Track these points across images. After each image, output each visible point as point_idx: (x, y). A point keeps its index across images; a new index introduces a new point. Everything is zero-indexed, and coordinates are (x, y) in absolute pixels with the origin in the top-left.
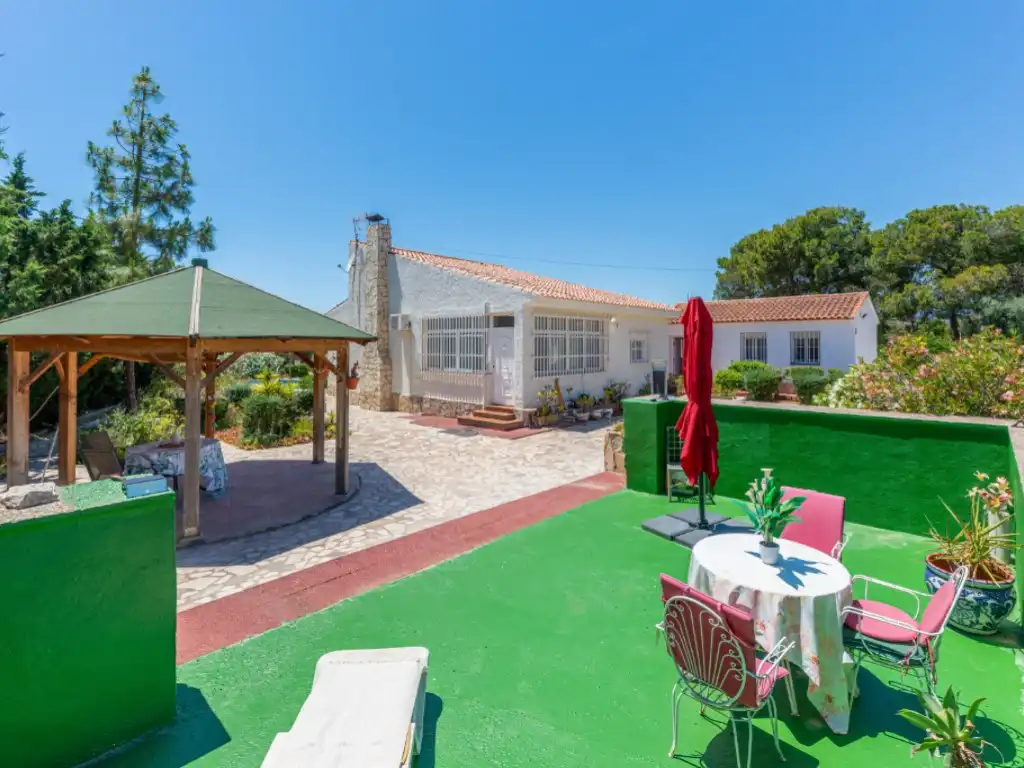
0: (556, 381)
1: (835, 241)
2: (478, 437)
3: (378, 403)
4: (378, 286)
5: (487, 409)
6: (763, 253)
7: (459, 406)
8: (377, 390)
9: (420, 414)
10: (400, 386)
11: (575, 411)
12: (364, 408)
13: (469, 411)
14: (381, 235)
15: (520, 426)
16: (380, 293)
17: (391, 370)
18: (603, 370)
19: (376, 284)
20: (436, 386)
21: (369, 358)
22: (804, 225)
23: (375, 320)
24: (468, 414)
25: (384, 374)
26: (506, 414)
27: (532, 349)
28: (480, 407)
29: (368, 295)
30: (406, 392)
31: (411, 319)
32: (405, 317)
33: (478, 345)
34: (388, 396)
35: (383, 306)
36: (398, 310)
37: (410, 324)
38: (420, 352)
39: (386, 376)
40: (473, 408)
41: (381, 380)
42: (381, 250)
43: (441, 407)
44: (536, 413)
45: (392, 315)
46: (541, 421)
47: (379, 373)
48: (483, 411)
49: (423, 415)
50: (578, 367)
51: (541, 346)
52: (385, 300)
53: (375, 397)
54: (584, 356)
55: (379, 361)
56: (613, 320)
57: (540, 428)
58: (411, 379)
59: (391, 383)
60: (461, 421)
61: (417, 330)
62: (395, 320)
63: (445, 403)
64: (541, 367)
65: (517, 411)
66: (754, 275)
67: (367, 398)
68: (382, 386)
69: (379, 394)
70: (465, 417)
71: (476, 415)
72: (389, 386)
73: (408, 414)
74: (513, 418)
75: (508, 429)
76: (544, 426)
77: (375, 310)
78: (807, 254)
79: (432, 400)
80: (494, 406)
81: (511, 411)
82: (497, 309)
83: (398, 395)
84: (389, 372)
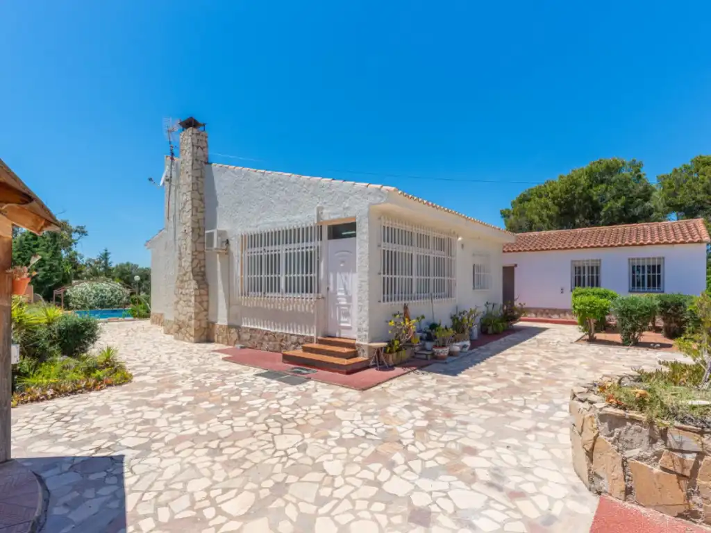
0: (406, 308)
1: (619, 187)
2: (311, 384)
3: (193, 333)
4: (192, 199)
5: (320, 342)
6: (553, 199)
7: (284, 338)
8: (190, 318)
9: (238, 346)
10: (216, 315)
11: (429, 345)
12: (176, 338)
13: (297, 343)
14: (195, 141)
15: (365, 366)
16: (195, 209)
17: (208, 295)
18: (449, 295)
19: (189, 198)
20: (258, 313)
21: (182, 281)
22: (590, 174)
23: (189, 239)
24: (295, 349)
25: (199, 299)
26: (346, 350)
27: (379, 266)
28: (310, 340)
29: (182, 210)
30: (222, 320)
31: (229, 236)
32: (221, 234)
33: (309, 262)
34: (204, 325)
35: (198, 222)
36: (213, 226)
37: (227, 242)
38: (239, 274)
39: (201, 303)
40: (301, 341)
41: (196, 307)
42: (195, 159)
43: (263, 339)
44: (386, 348)
45: (207, 232)
46: (392, 358)
47: (193, 299)
48: (315, 345)
49: (242, 348)
50: (426, 291)
51: (390, 262)
52: (200, 216)
53: (188, 326)
54: (432, 278)
55: (193, 284)
56: (460, 239)
57: (391, 368)
58: (229, 305)
59: (206, 310)
60: (287, 359)
61: (235, 248)
62: (211, 235)
63: (267, 333)
64: (389, 290)
65: (359, 345)
66: (545, 218)
67: (180, 328)
68: (197, 314)
69: (193, 322)
70: (291, 353)
71: (305, 350)
72: (205, 313)
73: (224, 347)
74: (355, 355)
75: (351, 371)
76: (395, 365)
77: (188, 227)
78: (595, 198)
79: (252, 329)
80: (328, 339)
81: (352, 346)
82: (333, 215)
83: (213, 324)
84: (205, 298)
